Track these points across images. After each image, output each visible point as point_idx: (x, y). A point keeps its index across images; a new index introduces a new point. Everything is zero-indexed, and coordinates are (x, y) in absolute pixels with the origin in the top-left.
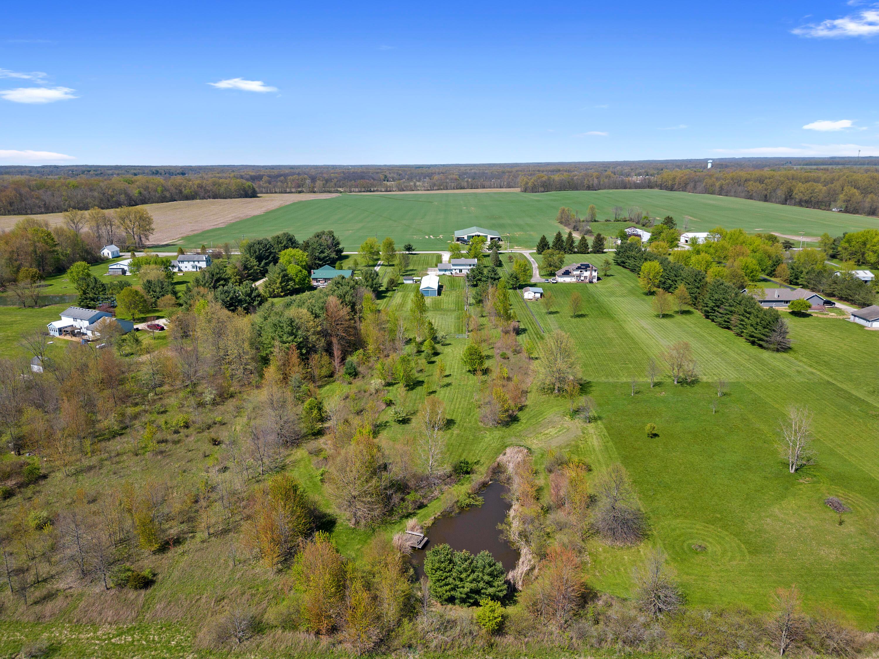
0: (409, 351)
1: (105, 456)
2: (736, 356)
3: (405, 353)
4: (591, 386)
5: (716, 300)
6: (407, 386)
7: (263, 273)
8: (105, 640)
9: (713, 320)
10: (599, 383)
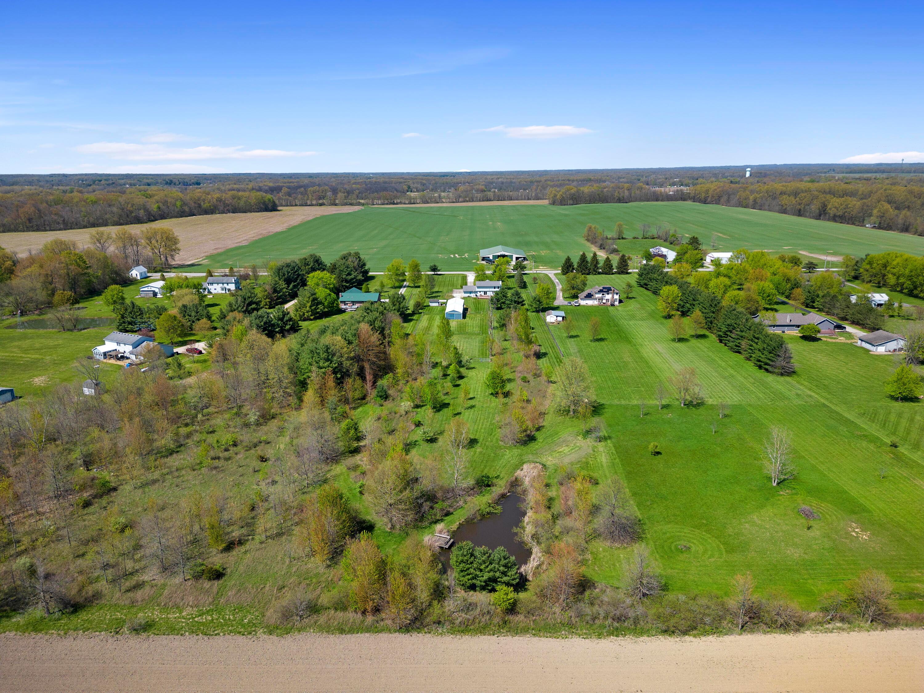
0: (436, 375)
1: (165, 471)
2: (742, 379)
3: (432, 377)
4: (604, 408)
5: (728, 325)
6: (434, 408)
7: (294, 296)
8: (190, 619)
9: (726, 345)
10: (611, 406)
